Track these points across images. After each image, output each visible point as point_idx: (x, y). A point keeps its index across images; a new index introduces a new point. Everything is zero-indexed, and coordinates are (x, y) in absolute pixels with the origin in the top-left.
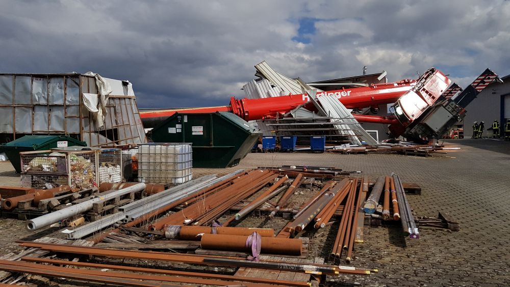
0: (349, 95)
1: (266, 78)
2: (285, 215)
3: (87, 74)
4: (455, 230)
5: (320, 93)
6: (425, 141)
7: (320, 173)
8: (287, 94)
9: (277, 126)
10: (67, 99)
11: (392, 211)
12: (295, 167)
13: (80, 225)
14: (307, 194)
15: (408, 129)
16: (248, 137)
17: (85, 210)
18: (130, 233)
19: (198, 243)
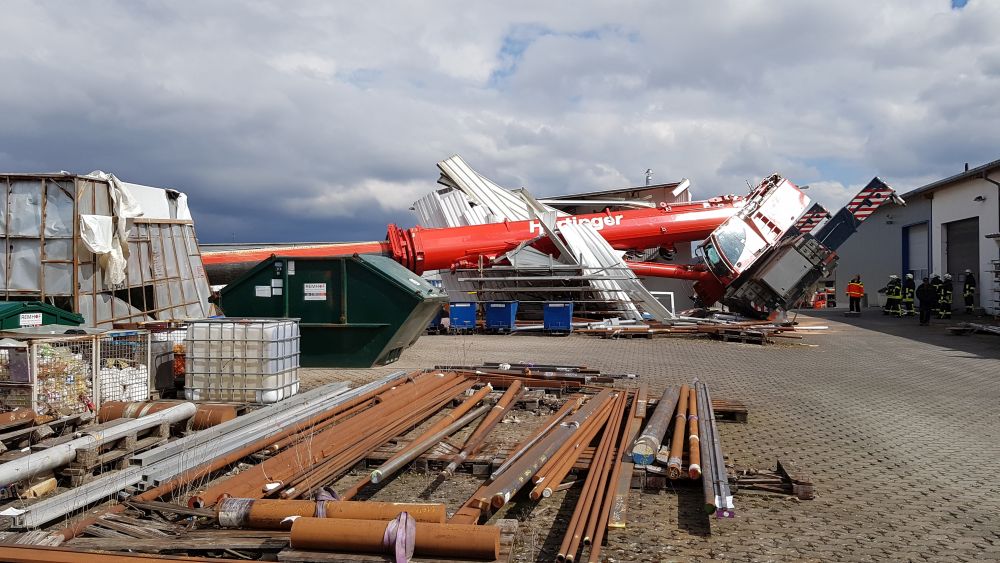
0: (618, 223)
1: (460, 189)
2: (477, 470)
3: (91, 176)
4: (807, 497)
5: (564, 218)
6: (762, 313)
7: (557, 378)
8: (500, 219)
9: (481, 283)
10: (47, 226)
11: (686, 459)
12: (509, 367)
13: (46, 495)
14: (528, 422)
15: (730, 290)
16: (418, 307)
17: (59, 463)
18: (147, 514)
19: (285, 537)
